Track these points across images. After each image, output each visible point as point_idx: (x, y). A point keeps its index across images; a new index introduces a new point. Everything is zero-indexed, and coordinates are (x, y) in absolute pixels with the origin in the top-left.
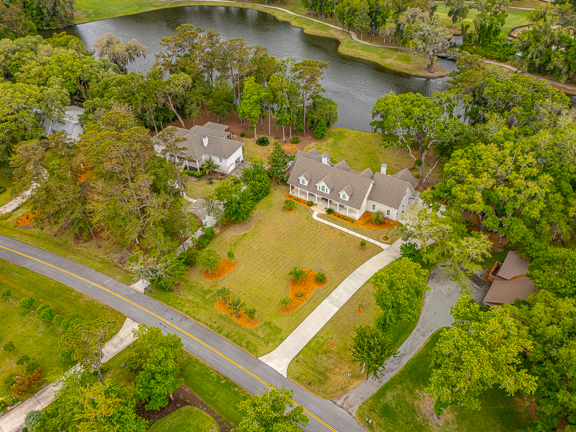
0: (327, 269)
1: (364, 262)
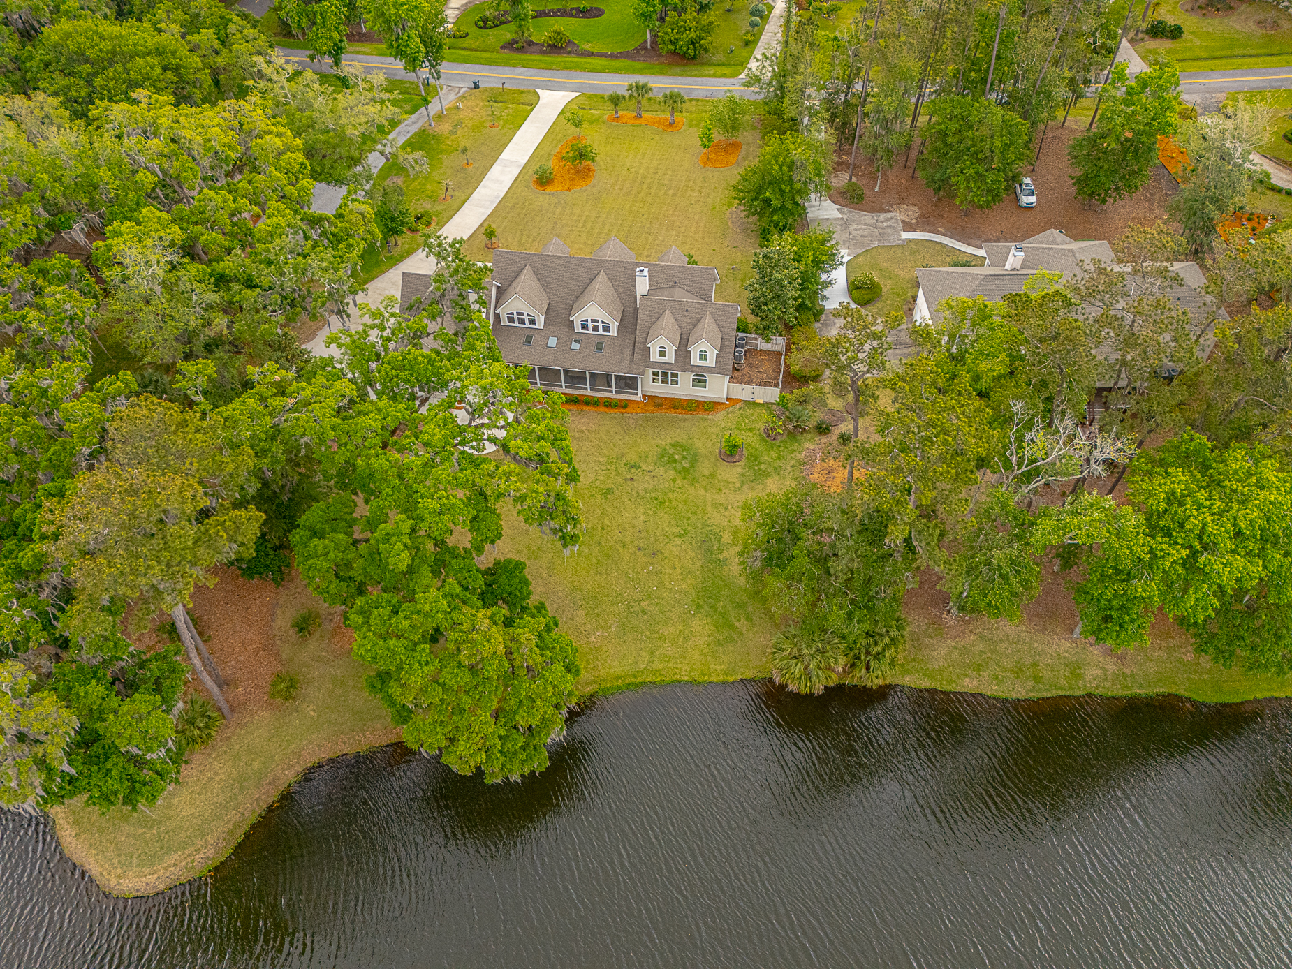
0: (542, 199)
1: (481, 225)
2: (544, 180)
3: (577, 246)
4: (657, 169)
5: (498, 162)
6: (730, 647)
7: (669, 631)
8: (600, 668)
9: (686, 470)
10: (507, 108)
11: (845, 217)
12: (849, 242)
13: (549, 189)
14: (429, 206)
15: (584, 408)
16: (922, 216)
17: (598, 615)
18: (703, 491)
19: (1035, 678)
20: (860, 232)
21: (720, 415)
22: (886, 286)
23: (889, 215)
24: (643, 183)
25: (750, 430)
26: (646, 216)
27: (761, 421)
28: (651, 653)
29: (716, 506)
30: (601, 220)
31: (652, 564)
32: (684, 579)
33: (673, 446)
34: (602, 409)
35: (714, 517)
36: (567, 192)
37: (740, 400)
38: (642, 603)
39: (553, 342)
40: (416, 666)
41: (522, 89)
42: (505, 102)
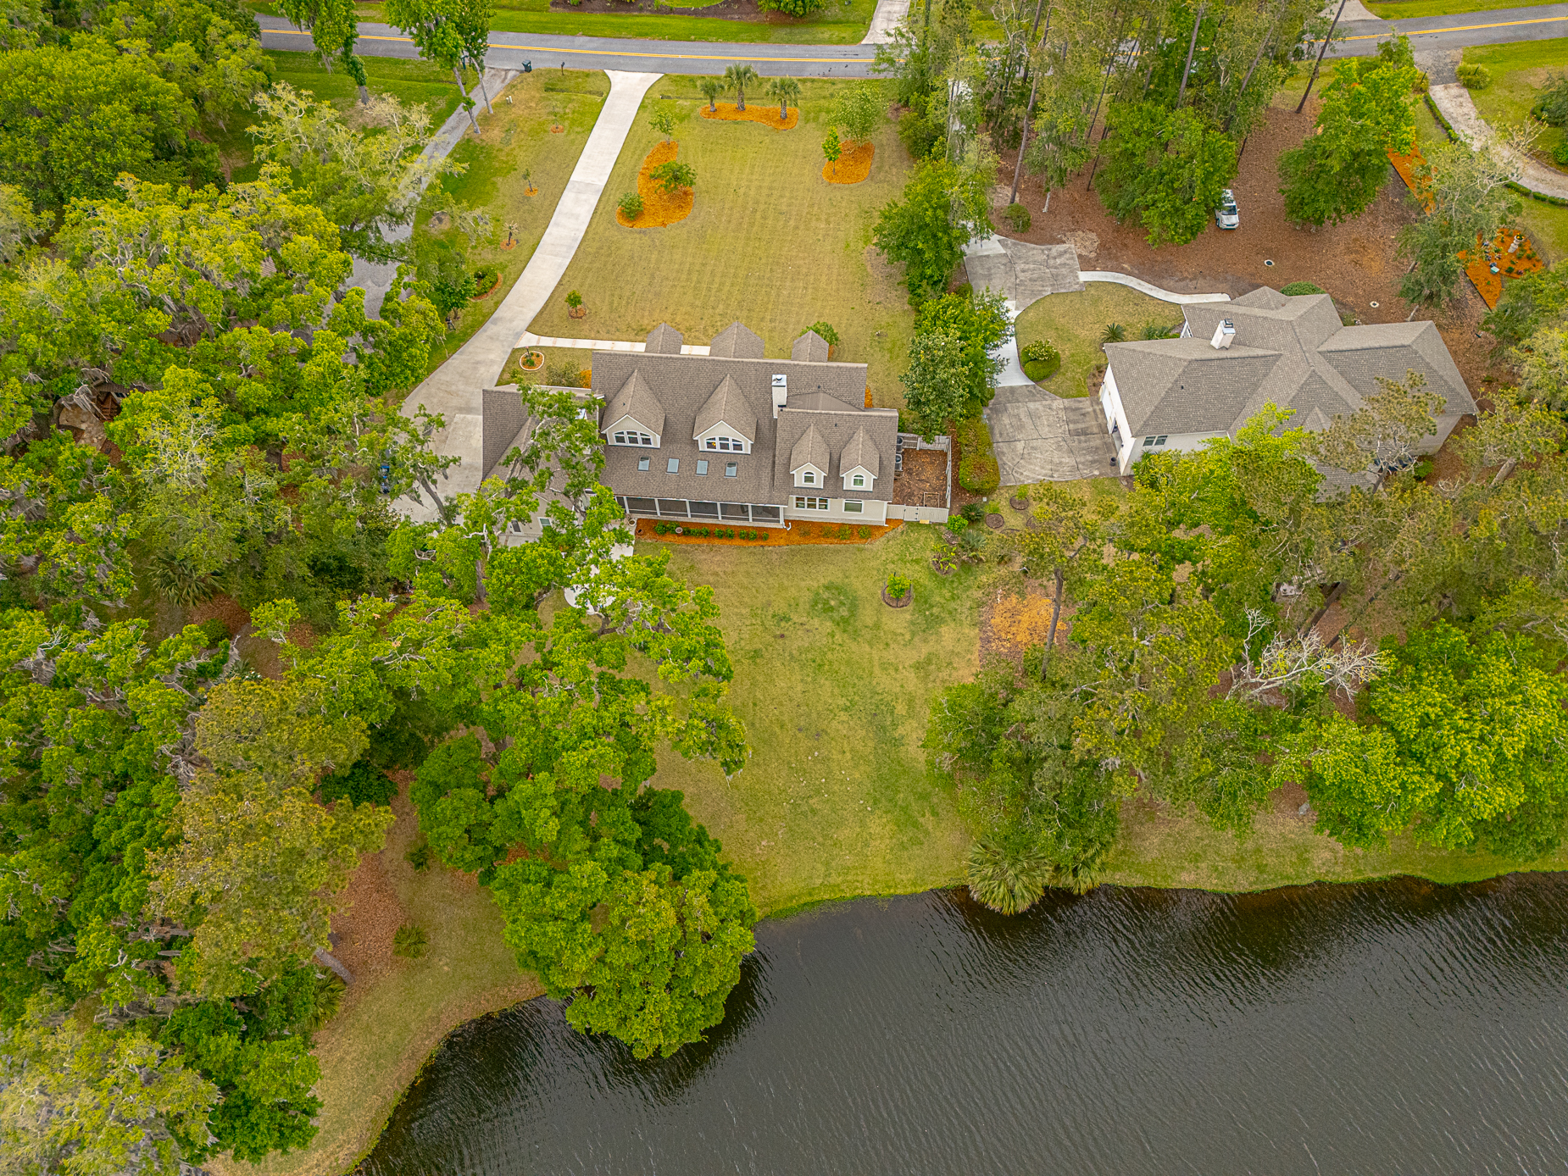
0: (630, 240)
1: (560, 283)
2: (632, 213)
3: (683, 310)
4: (770, 188)
5: (569, 186)
6: (916, 851)
7: (844, 834)
8: (770, 886)
9: (845, 621)
10: (571, 101)
11: (1009, 253)
12: (1016, 289)
13: (639, 225)
14: (490, 256)
15: (717, 542)
16: (1102, 246)
17: (761, 820)
18: (867, 648)
19: (1258, 867)
20: (1028, 274)
21: (878, 543)
22: (1064, 351)
23: (1061, 247)
24: (755, 211)
25: (917, 562)
26: (763, 261)
27: (929, 549)
28: (827, 864)
29: (884, 666)
30: (709, 268)
31: (818, 749)
32: (856, 766)
33: (827, 588)
34: (737, 542)
35: (884, 681)
36: (662, 228)
37: (901, 521)
38: (811, 801)
39: (673, 465)
40: (579, 950)
41: (586, 71)
42: (567, 90)
